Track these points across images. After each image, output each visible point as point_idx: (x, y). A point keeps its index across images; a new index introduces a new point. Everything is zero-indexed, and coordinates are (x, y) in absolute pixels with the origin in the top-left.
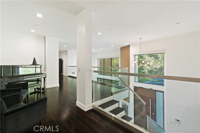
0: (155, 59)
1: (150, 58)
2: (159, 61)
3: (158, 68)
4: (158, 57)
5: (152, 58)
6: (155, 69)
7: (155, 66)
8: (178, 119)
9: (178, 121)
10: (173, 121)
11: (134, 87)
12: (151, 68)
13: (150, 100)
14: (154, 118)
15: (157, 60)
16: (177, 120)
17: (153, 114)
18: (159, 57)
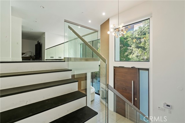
0: (143, 50)
1: (137, 49)
2: (146, 52)
3: (145, 59)
4: (145, 49)
5: (140, 49)
6: (142, 59)
7: (142, 57)
8: (169, 104)
9: (169, 106)
10: (162, 106)
11: (114, 67)
12: (138, 58)
13: (133, 81)
14: (137, 104)
15: (144, 51)
16: (167, 105)
17: (136, 99)
18: (147, 48)
